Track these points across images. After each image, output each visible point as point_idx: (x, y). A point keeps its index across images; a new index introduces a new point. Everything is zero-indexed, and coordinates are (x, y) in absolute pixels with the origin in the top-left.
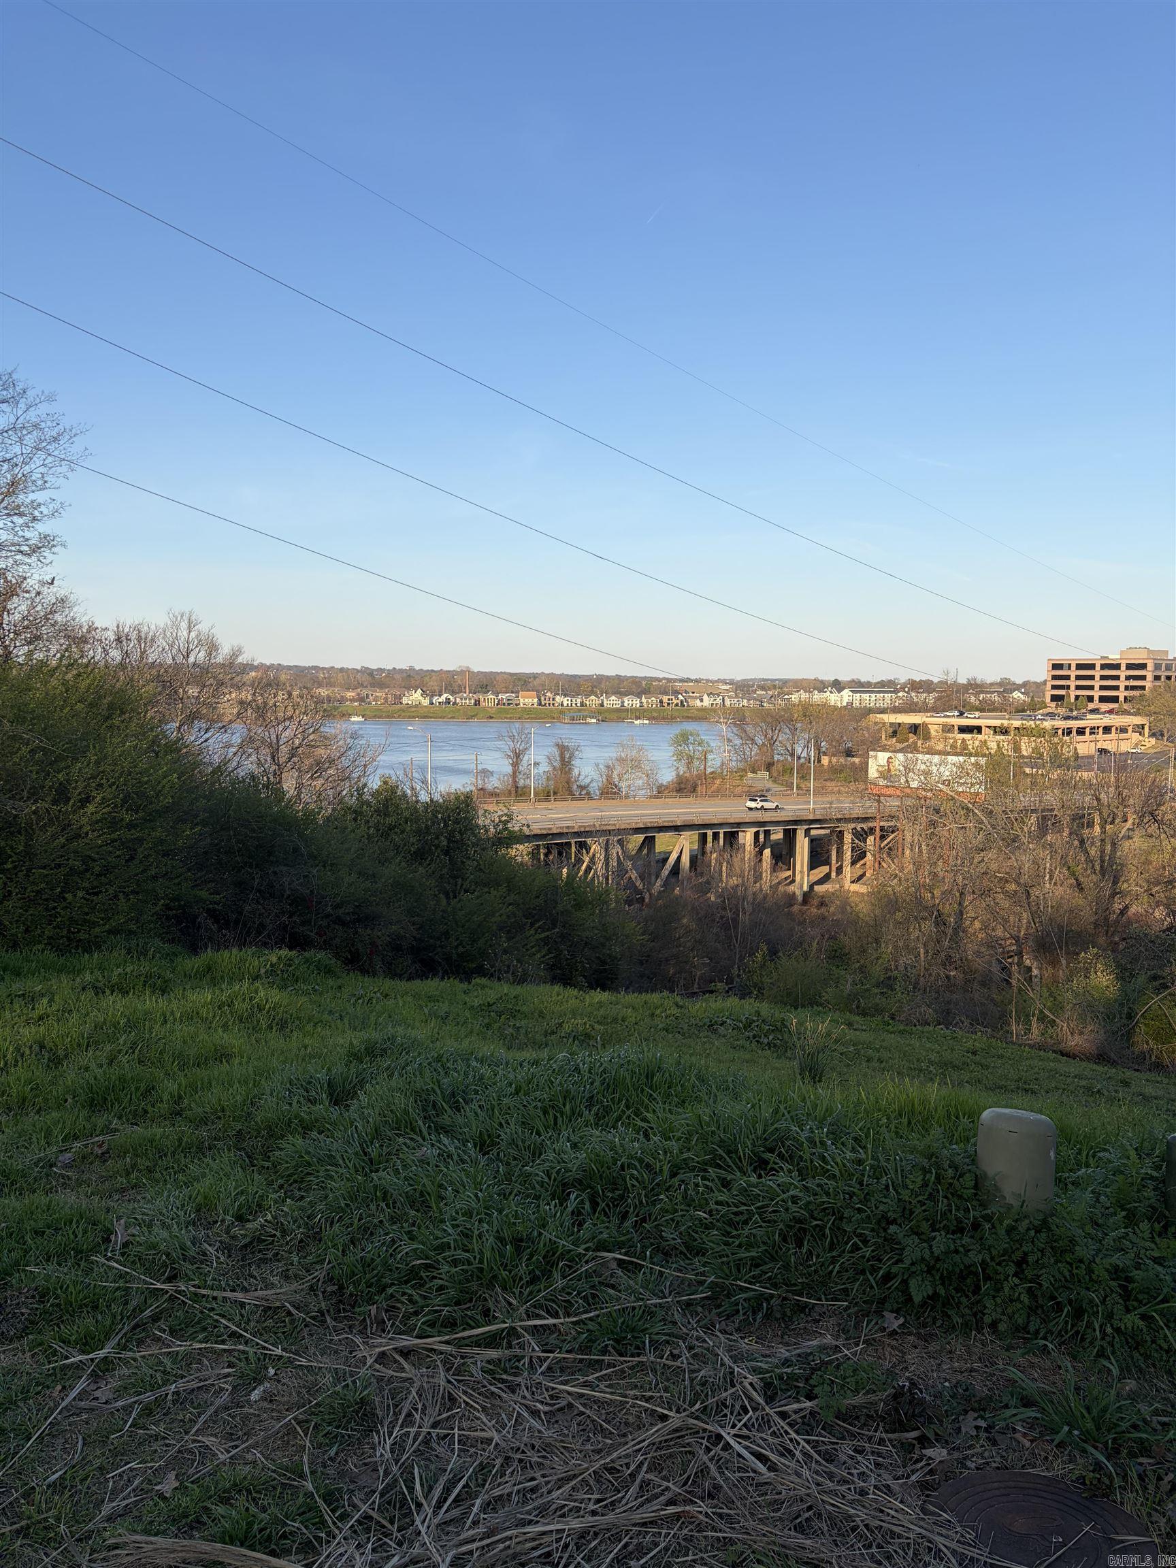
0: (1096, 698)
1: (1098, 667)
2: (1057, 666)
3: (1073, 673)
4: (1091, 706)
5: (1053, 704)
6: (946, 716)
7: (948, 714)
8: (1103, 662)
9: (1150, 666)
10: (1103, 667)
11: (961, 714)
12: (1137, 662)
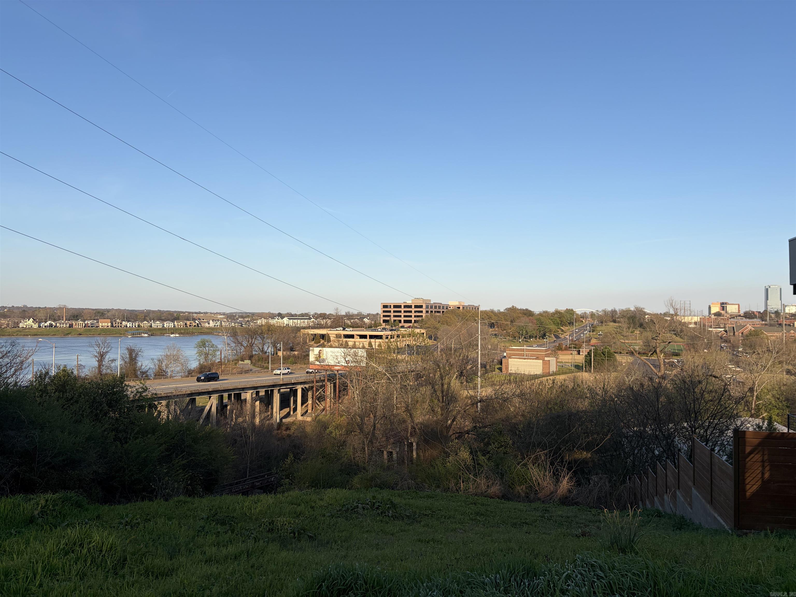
0: (402, 321)
1: (403, 307)
2: (385, 306)
3: (392, 309)
4: (400, 325)
5: (384, 324)
6: (337, 330)
7: (338, 329)
8: (405, 304)
9: (424, 307)
10: (405, 307)
11: (344, 329)
12: (419, 304)
